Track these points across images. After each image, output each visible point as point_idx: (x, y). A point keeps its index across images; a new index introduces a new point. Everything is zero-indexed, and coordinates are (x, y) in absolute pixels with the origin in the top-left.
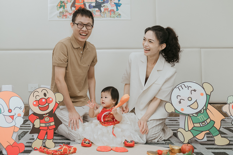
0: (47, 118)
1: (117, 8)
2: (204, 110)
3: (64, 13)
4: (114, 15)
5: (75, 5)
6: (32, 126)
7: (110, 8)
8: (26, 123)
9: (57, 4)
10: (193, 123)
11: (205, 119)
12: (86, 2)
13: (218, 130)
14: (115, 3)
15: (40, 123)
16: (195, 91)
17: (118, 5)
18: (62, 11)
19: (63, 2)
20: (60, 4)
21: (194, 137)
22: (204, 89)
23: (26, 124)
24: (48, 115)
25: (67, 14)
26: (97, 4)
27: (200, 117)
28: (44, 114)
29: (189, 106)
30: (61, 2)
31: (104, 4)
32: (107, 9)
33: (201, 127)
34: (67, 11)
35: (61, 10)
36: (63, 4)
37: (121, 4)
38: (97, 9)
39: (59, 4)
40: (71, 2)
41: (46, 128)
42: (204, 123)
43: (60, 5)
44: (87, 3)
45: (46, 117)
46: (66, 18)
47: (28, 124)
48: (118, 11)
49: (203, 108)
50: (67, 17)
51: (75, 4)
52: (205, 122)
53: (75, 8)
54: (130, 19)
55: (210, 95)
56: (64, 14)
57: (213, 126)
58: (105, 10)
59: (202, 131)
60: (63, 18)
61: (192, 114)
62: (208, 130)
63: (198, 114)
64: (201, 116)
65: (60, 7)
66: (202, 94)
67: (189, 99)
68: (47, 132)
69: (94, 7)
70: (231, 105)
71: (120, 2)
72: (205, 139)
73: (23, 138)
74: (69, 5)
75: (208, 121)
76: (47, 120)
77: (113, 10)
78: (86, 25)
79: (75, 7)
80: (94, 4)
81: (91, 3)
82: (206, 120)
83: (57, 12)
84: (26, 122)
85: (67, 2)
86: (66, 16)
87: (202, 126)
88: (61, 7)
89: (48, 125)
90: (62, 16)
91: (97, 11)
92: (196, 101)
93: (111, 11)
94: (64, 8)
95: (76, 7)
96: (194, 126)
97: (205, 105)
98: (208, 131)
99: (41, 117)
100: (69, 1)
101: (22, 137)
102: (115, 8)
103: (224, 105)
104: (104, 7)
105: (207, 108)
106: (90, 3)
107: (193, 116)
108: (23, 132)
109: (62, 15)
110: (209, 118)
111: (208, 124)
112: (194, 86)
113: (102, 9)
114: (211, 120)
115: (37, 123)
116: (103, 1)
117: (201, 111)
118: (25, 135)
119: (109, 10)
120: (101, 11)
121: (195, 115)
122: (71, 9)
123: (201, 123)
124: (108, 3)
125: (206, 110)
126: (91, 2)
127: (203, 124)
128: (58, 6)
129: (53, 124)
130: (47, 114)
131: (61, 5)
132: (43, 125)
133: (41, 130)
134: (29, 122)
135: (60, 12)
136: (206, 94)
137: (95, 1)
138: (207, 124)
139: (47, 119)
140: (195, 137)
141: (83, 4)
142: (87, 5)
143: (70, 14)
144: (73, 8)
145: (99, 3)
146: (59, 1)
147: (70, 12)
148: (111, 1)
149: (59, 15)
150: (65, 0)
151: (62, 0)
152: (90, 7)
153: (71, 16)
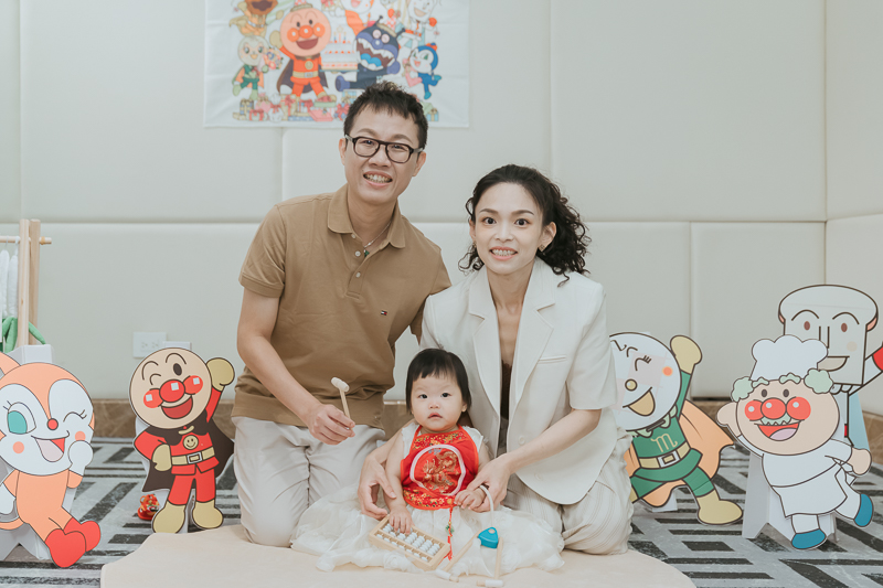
0: (189, 438)
1: (426, 90)
2: (670, 418)
3: (255, 102)
5: (292, 79)
6: (146, 466)
8: (127, 459)
9: (232, 75)
10: (638, 458)
11: (674, 446)
12: (328, 70)
13: (710, 479)
14: (420, 75)
15: (172, 456)
16: (647, 360)
17: (429, 81)
18: (247, 98)
19: (254, 68)
20: (242, 74)
21: (639, 498)
22: (674, 355)
23: (128, 463)
24: (192, 428)
25: (263, 106)
26: (363, 76)
27: (660, 440)
28: (182, 428)
29: (628, 406)
30: (247, 68)
31: (385, 78)
33: (660, 468)
34: (264, 99)
35: (247, 92)
36: (253, 75)
37: (440, 77)
39: (240, 75)
40: (277, 68)
41: (191, 470)
42: (671, 458)
43: (243, 78)
44: (332, 71)
45: (188, 434)
46: (261, 118)
47: (132, 463)
48: (429, 101)
49: (669, 413)
50: (265, 115)
51: (291, 75)
52: (674, 453)
53: (292, 87)
54: (467, 125)
55: (691, 375)
56: (256, 108)
57: (697, 466)
59: (664, 483)
60: (251, 119)
61: (636, 431)
62: (682, 479)
63: (652, 430)
64: (662, 437)
65: (243, 85)
66: (668, 371)
67: (629, 385)
68: (194, 480)
69: (353, 85)
70: (743, 404)
71: (436, 72)
72: (672, 506)
73: (122, 501)
74: (271, 78)
75: (683, 450)
76: (191, 444)
78: (386, 144)
79: (291, 85)
80: (352, 77)
81: (344, 72)
82: (676, 449)
83: (233, 100)
84: (126, 456)
85: (265, 69)
86: (261, 112)
87: (663, 465)
88: (245, 83)
89: (197, 458)
90: (248, 115)
92: (649, 391)
94: (255, 88)
95: (295, 86)
96: (641, 467)
97: (675, 404)
98: (681, 482)
99: (172, 437)
100: (272, 65)
101: (119, 499)
102: (419, 90)
103: (723, 403)
105: (681, 413)
106: (340, 74)
107: (639, 435)
108: (120, 484)
109: (247, 108)
110: (686, 441)
111: (681, 460)
112: (646, 346)
114: (691, 449)
115: (163, 458)
116: (381, 67)
117: (662, 421)
118: (126, 493)
121: (644, 432)
122: (278, 89)
123: (660, 459)
125: (678, 419)
126: (342, 68)
127: (667, 460)
128: (235, 79)
129: (209, 453)
130: (188, 426)
131: (247, 76)
132: (181, 460)
133: (174, 475)
134: (135, 456)
135: (244, 101)
136: (681, 370)
137: (356, 68)
138: (677, 459)
139: (191, 442)
140: (642, 498)
141: (316, 74)
142: (331, 79)
143: (276, 107)
144: (285, 89)
145: (369, 71)
146: (241, 64)
147: (276, 100)
148: (409, 65)
149: (238, 111)
150: (260, 62)
151: (251, 63)
152: (340, 85)
153: (277, 115)
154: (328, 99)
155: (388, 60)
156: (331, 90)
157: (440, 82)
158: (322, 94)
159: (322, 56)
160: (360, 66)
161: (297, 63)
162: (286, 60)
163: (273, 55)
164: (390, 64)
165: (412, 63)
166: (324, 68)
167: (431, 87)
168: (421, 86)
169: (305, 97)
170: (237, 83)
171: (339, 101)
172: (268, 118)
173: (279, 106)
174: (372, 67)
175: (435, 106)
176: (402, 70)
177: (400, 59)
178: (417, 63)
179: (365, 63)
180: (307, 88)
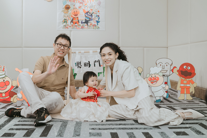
1: (97, 24)
4: (95, 28)
7: (93, 24)
9: (62, 21)
14: (96, 21)
17: (98, 22)
19: (66, 19)
20: (64, 20)
26: (86, 21)
30: (65, 20)
31: (90, 21)
32: (92, 24)
34: (68, 25)
35: (65, 24)
36: (66, 21)
37: (100, 21)
38: (86, 24)
40: (70, 19)
44: (80, 20)
46: (67, 29)
48: (98, 26)
51: (73, 21)
54: (105, 30)
56: (66, 27)
58: (90, 24)
60: (65, 29)
69: (84, 23)
70: (148, 78)
71: (99, 20)
74: (69, 21)
77: (95, 25)
78: (64, 45)
79: (73, 23)
80: (84, 21)
83: (62, 25)
86: (67, 27)
88: (64, 22)
91: (86, 25)
93: (94, 25)
94: (66, 23)
102: (96, 24)
104: (90, 23)
106: (82, 21)
109: (65, 27)
113: (89, 24)
116: (89, 19)
119: (93, 25)
120: (88, 25)
122: (71, 23)
124: (92, 21)
126: (82, 19)
128: (63, 21)
135: (64, 26)
141: (77, 21)
142: (80, 21)
143: (70, 27)
144: (72, 23)
145: (87, 20)
146: (64, 19)
147: (70, 25)
148: (94, 19)
149: (63, 27)
150: (67, 18)
151: (66, 18)
152: (82, 23)
153: (70, 28)
154: (80, 25)
155: (90, 18)
156: (80, 23)
157: (100, 22)
158: (78, 24)
159: (79, 17)
160: (85, 19)
161: (74, 19)
162: (72, 18)
163: (70, 17)
164: (91, 19)
165: (95, 19)
166: (79, 19)
167: (98, 23)
168: (96, 23)
169: (75, 25)
170: (63, 22)
171: (82, 25)
172: (69, 29)
173: (71, 26)
174: (88, 19)
175: (99, 26)
176: (93, 20)
177: (93, 18)
178: (96, 19)
179: (86, 19)
180: (76, 23)
